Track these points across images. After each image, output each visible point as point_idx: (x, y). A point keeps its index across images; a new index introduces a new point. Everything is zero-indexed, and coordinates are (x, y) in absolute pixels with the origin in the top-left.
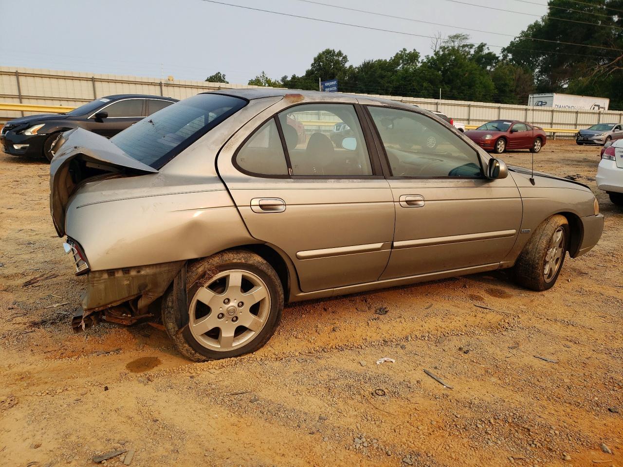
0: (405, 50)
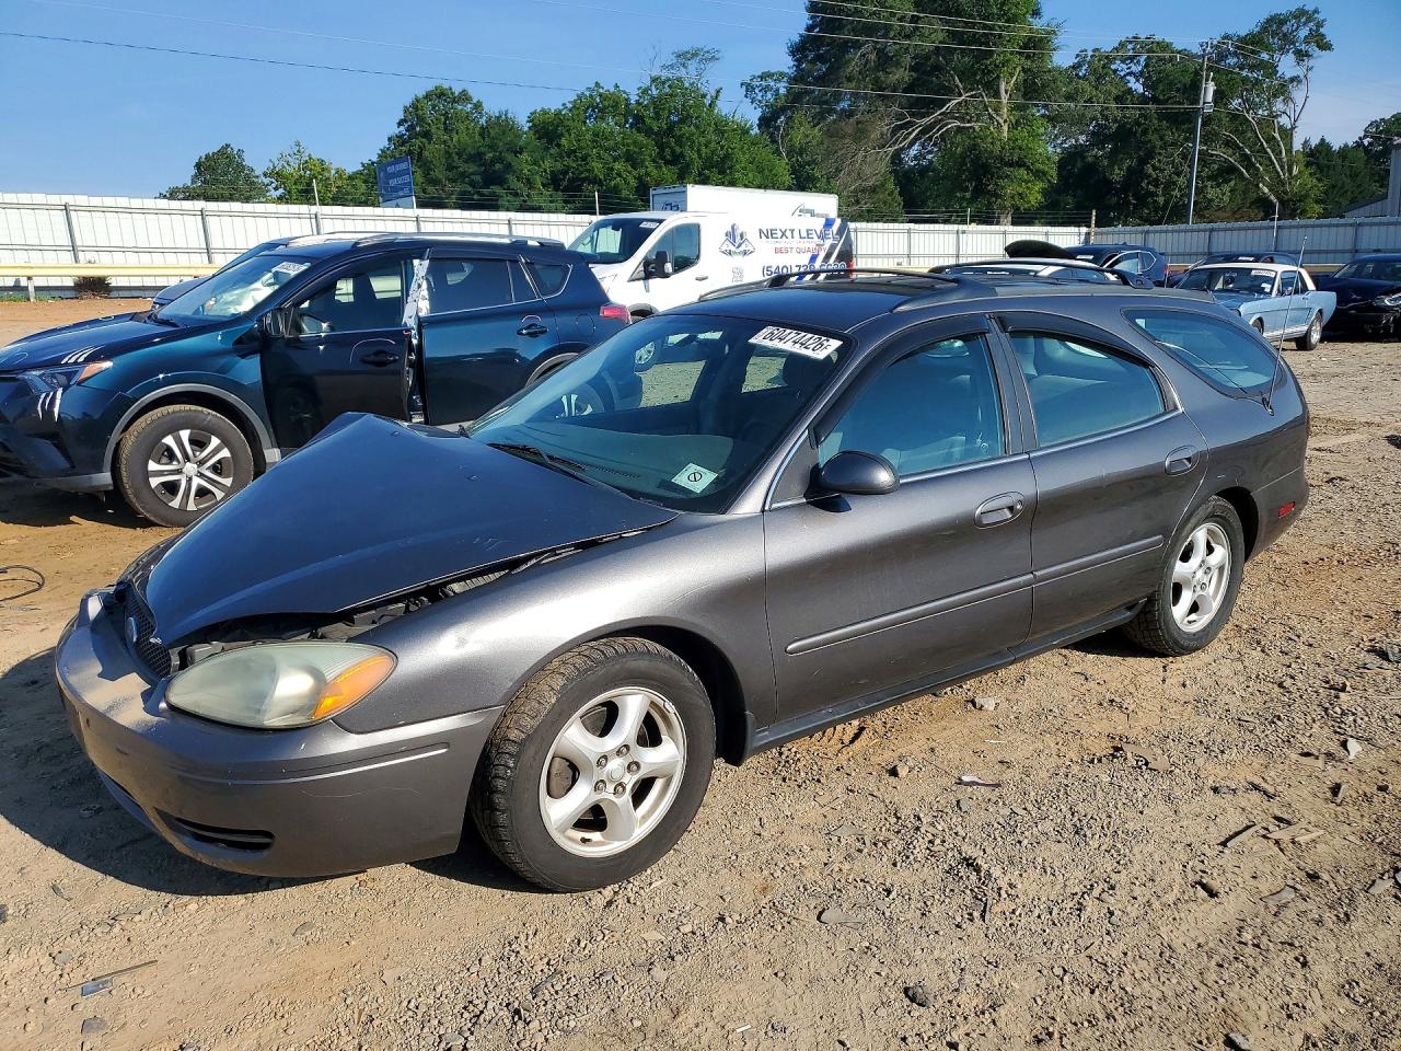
0: (597, 84)
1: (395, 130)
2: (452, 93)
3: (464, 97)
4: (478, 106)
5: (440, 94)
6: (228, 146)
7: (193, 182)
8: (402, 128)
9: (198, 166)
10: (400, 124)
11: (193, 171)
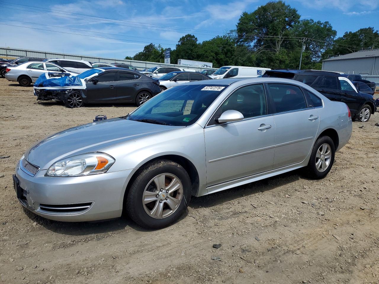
0: (218, 36)
1: (178, 43)
2: (191, 36)
3: (194, 37)
4: (196, 39)
5: (189, 36)
6: (152, 44)
7: (143, 51)
8: (179, 43)
9: (145, 48)
10: (179, 42)
11: (143, 49)
